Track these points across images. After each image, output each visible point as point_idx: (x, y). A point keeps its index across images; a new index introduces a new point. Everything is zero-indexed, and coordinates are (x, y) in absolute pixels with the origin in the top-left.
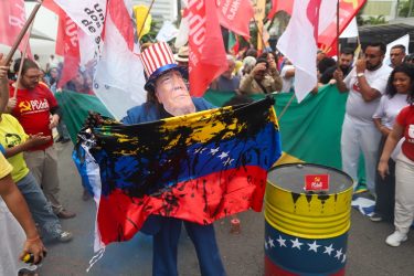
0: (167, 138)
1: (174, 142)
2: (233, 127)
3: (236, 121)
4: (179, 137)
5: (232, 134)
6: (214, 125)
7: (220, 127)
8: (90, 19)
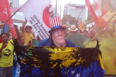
0: (52, 63)
1: (55, 65)
2: (79, 61)
3: (81, 58)
4: (57, 63)
5: (79, 63)
6: (71, 59)
7: (74, 60)
8: (32, 20)
